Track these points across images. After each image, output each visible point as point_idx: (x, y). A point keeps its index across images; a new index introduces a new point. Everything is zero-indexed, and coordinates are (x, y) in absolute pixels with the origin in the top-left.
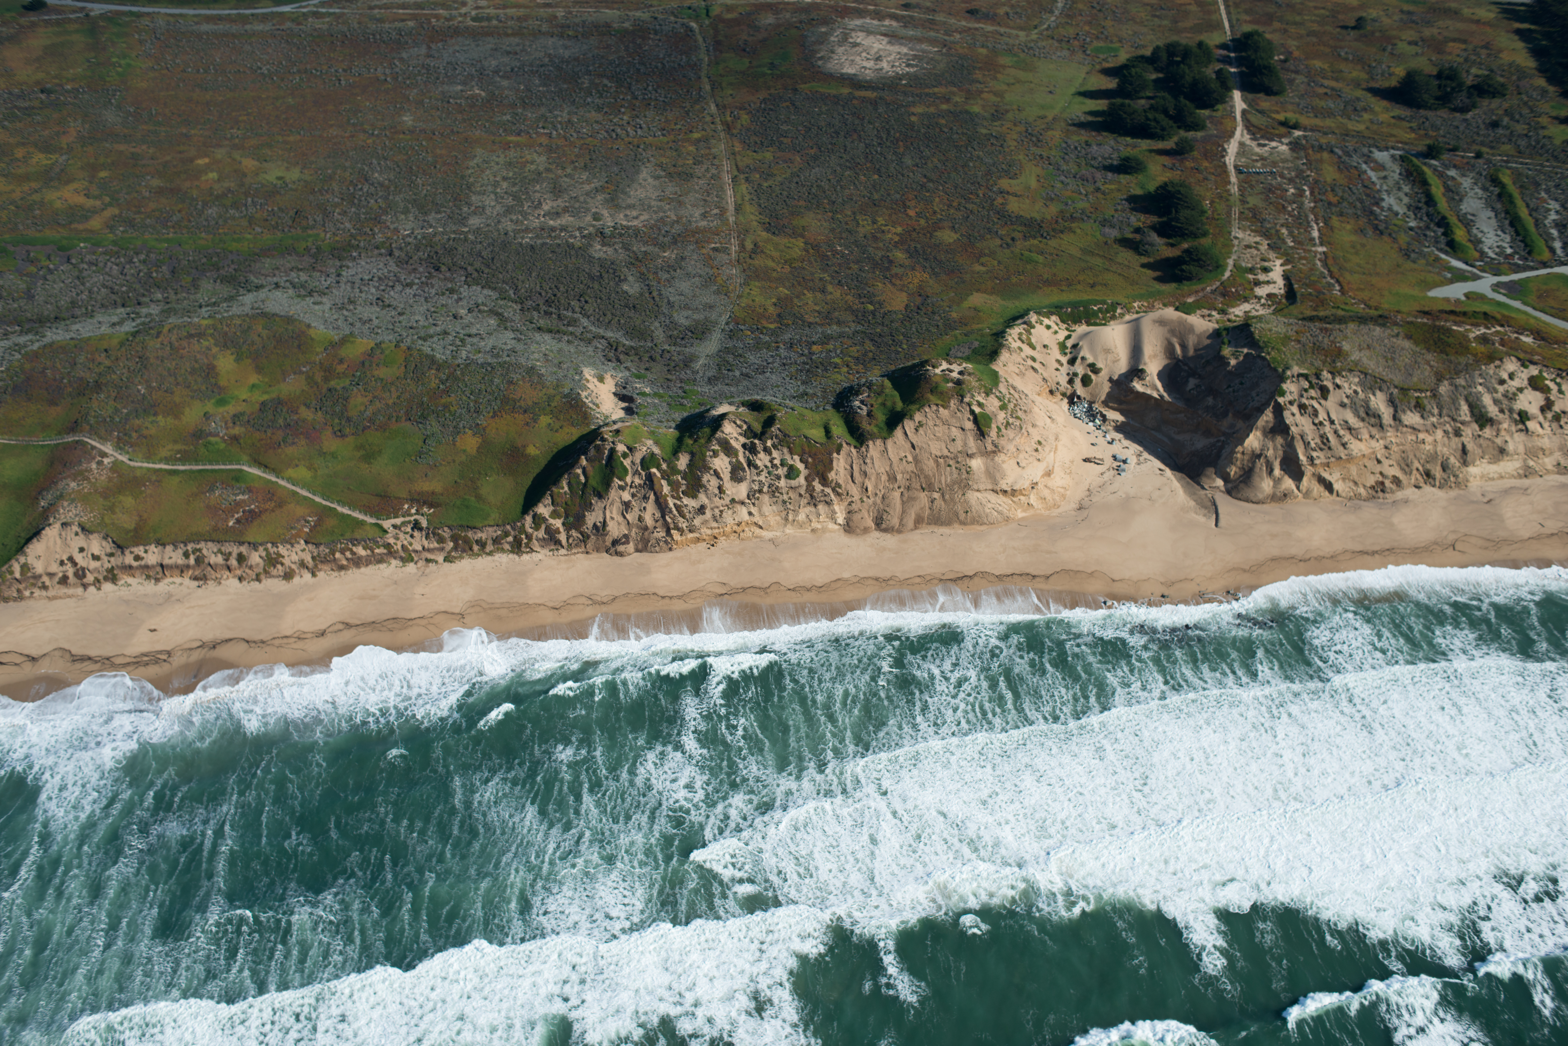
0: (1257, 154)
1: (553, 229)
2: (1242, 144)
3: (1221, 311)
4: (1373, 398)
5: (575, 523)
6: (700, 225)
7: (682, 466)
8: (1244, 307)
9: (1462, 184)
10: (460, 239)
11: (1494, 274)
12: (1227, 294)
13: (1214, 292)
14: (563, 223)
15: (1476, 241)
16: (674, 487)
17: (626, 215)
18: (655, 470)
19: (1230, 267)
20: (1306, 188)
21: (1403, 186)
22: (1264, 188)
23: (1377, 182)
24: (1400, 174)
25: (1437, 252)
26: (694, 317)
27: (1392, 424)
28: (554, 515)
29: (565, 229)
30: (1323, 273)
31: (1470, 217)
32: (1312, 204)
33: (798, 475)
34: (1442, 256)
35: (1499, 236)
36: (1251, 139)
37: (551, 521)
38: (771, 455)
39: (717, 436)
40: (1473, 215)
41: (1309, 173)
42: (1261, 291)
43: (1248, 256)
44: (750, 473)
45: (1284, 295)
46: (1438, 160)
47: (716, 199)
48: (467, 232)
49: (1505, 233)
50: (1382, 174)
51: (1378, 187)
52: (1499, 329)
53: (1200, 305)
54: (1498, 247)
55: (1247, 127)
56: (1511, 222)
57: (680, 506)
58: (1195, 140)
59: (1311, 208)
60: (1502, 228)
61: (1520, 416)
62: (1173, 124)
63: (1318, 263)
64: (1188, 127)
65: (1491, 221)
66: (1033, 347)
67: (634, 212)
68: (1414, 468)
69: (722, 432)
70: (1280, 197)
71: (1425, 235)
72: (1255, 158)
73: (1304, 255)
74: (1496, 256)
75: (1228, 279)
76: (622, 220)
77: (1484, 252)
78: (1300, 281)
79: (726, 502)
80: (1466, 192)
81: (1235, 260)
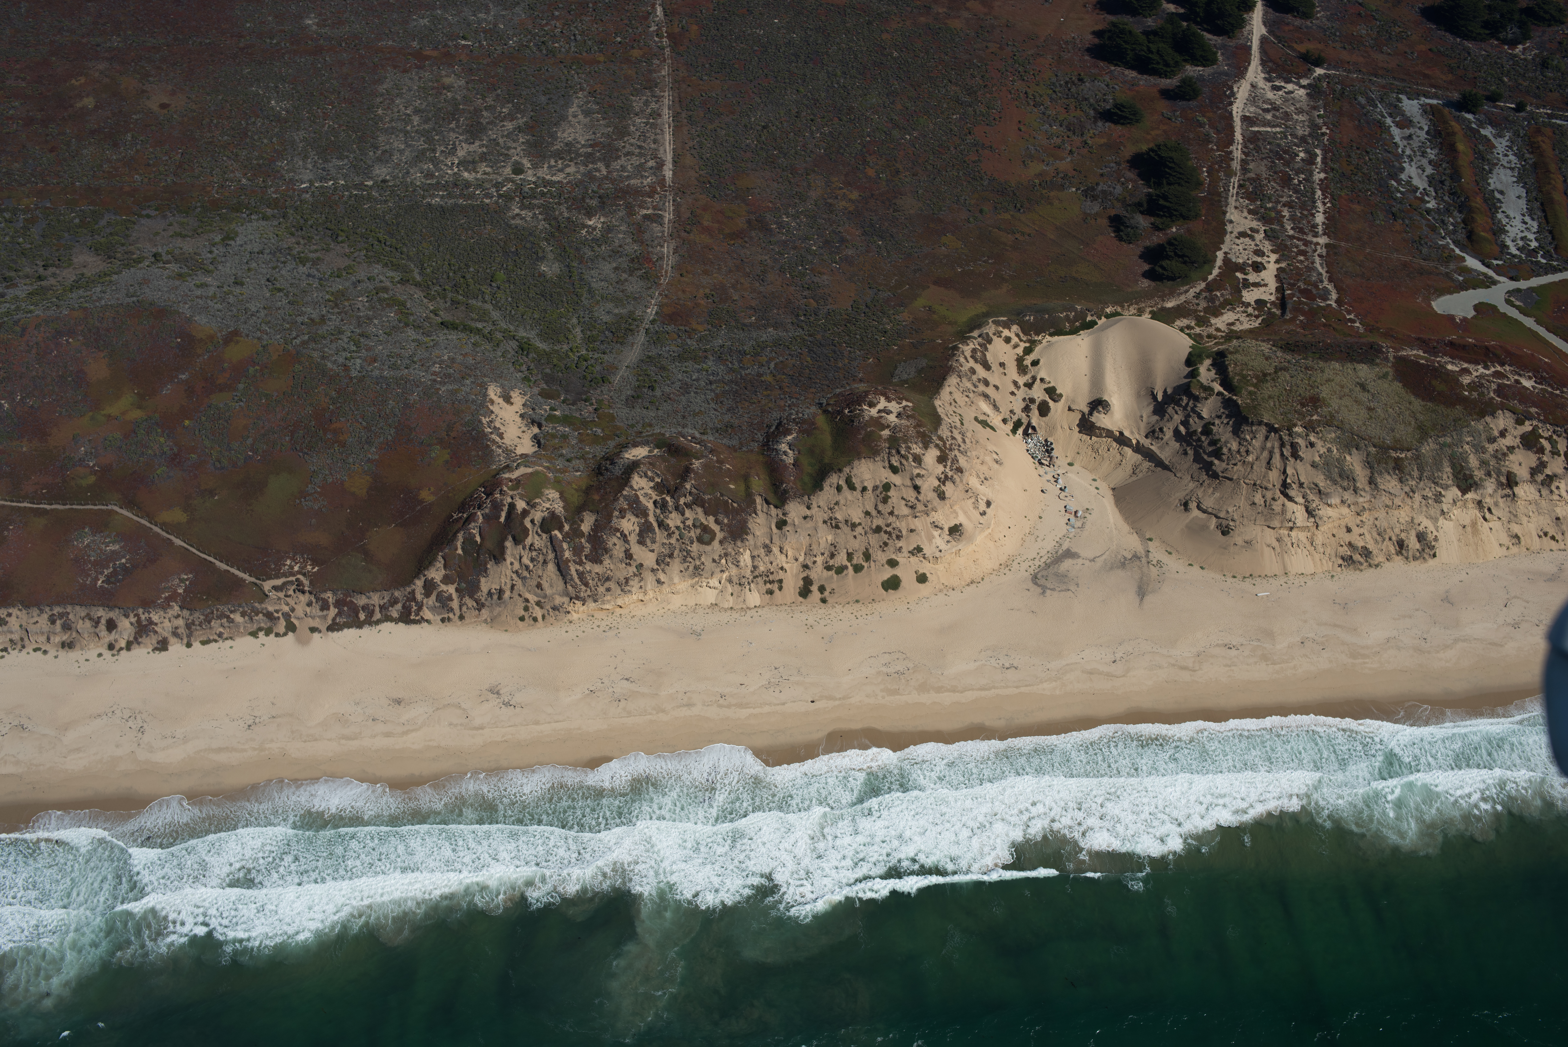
0: (1269, 101)
1: (467, 184)
2: (1253, 86)
3: (1202, 322)
4: (1348, 458)
5: (469, 589)
6: (632, 182)
7: (586, 527)
8: (1229, 316)
9: (1495, 147)
10: (362, 196)
11: (1512, 279)
12: (1212, 300)
13: (1197, 296)
14: (479, 176)
15: (1499, 230)
16: (577, 550)
17: (550, 167)
18: (556, 532)
19: (1219, 262)
20: (1318, 151)
21: (1429, 150)
22: (1271, 151)
23: (1400, 143)
24: (1428, 133)
25: (1452, 246)
26: (616, 311)
27: (1367, 488)
28: (446, 580)
29: (480, 185)
30: (1321, 274)
31: (1497, 195)
32: (1322, 176)
33: (713, 539)
34: (1457, 251)
35: (1526, 223)
36: (1265, 79)
37: (443, 587)
38: (683, 514)
39: (625, 493)
40: (1502, 193)
41: (1324, 130)
42: (1250, 296)
43: (1241, 247)
44: (660, 535)
45: (1273, 303)
46: (1474, 113)
47: (653, 146)
48: (371, 187)
49: (1533, 219)
50: (1407, 132)
51: (1400, 150)
52: (1499, 368)
53: (1180, 312)
54: (1522, 239)
55: (1263, 63)
56: (1542, 204)
57: (583, 573)
58: (1201, 78)
59: (1320, 180)
60: (1531, 212)
61: (1508, 479)
62: (1178, 58)
63: (1318, 260)
64: (1196, 60)
65: (1520, 201)
66: (987, 367)
67: (560, 162)
68: (1387, 537)
69: (631, 487)
70: (1287, 164)
71: (1443, 221)
72: (1266, 106)
73: (1303, 248)
74: (1518, 253)
75: (1214, 280)
76: (544, 172)
77: (1505, 247)
78: (1294, 285)
79: (633, 569)
80: (1498, 159)
81: (1226, 253)
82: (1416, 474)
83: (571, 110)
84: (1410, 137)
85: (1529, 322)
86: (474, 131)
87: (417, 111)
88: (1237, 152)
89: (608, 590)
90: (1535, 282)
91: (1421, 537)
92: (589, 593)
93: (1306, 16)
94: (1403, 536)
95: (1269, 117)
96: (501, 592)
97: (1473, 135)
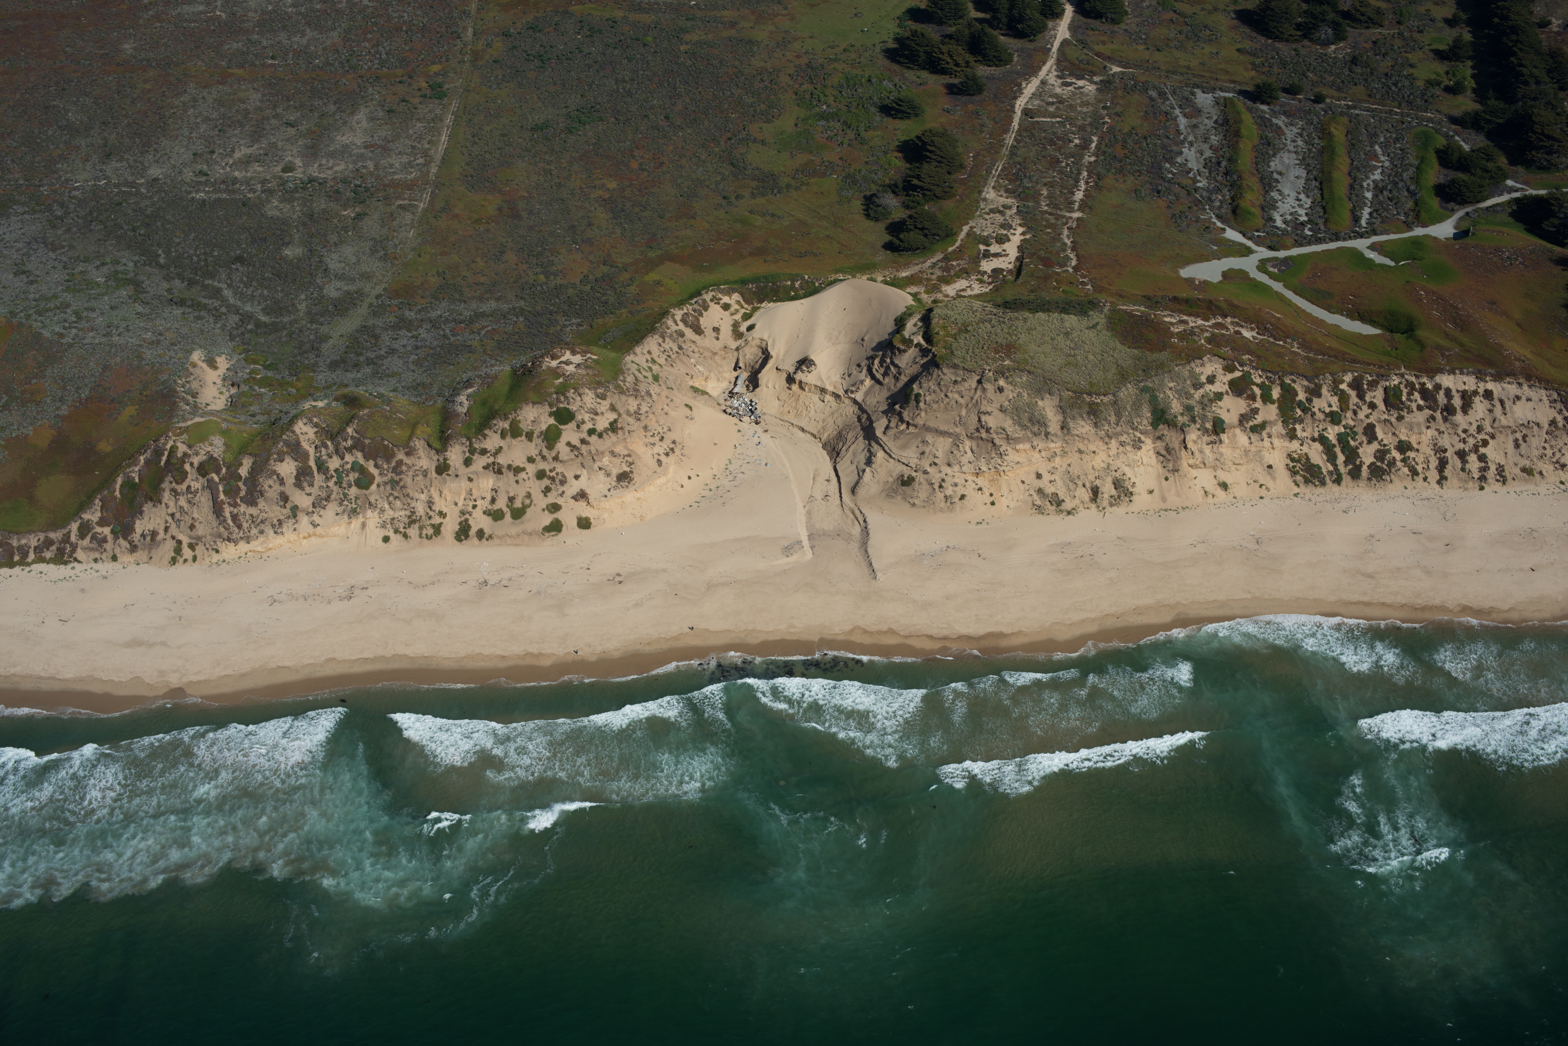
0: (1056, 96)
1: (235, 181)
2: (1043, 83)
3: (934, 289)
4: (1040, 403)
5: (124, 530)
6: (396, 177)
7: (244, 471)
8: (962, 284)
9: (1284, 134)
10: (130, 193)
11: (1271, 248)
12: (947, 269)
13: (934, 266)
14: (249, 175)
15: (1268, 206)
16: (232, 492)
17: (320, 165)
18: (214, 475)
19: (962, 235)
20: (1095, 139)
21: (1213, 137)
22: (1045, 138)
23: (1184, 132)
24: (1216, 122)
25: (1214, 220)
26: (346, 288)
27: (1059, 433)
28: (102, 522)
29: (247, 182)
30: (1065, 244)
31: (1275, 176)
32: (1093, 159)
33: (371, 483)
34: (1219, 224)
35: (1298, 200)
36: (1058, 77)
37: (99, 529)
38: (342, 458)
39: (284, 437)
40: (1280, 173)
41: (1107, 119)
42: (987, 266)
43: (988, 222)
44: (318, 478)
45: (1010, 271)
46: (1268, 104)
47: (427, 146)
48: (142, 184)
49: (1308, 197)
50: (1194, 121)
51: (1182, 137)
52: (1220, 320)
53: (912, 280)
54: (1291, 214)
55: (1059, 62)
56: (1321, 183)
57: (237, 515)
58: (991, 78)
59: (1090, 163)
60: (1307, 190)
61: (1214, 426)
62: (971, 59)
63: (1066, 232)
64: (987, 60)
65: (1299, 181)
66: (698, 331)
67: (331, 162)
68: (1080, 483)
69: (293, 432)
70: (1059, 149)
71: (1210, 199)
72: (1051, 100)
73: (1053, 221)
74: (1283, 226)
75: (955, 251)
76: (314, 171)
77: (1271, 220)
78: (1034, 254)
79: (287, 511)
80: (1285, 145)
81: (972, 228)
82: (1113, 419)
83: (356, 118)
84: (1195, 126)
85: (1278, 287)
86: (256, 136)
87: (207, 119)
88: (1010, 139)
89: (262, 532)
90: (1295, 252)
91: (1117, 484)
92: (241, 534)
93: (1114, 22)
94: (1098, 482)
95: (1051, 109)
96: (154, 534)
97: (1263, 122)
